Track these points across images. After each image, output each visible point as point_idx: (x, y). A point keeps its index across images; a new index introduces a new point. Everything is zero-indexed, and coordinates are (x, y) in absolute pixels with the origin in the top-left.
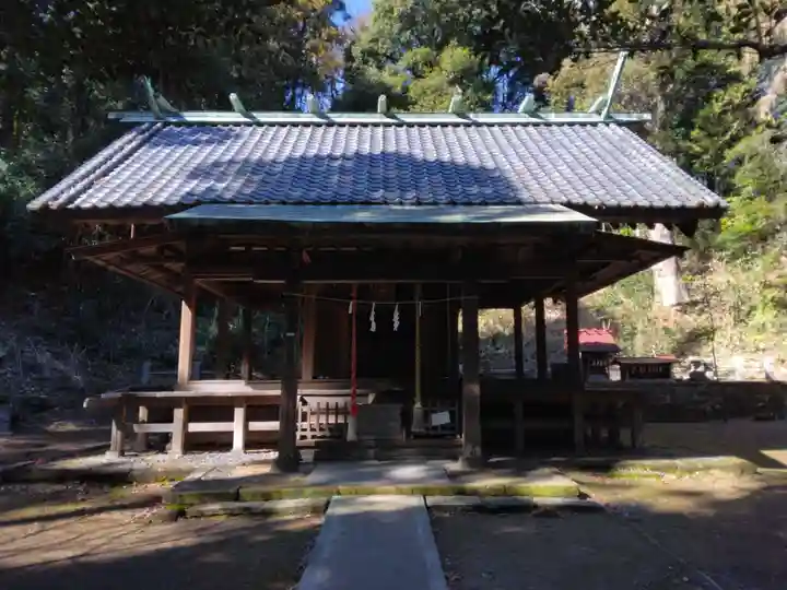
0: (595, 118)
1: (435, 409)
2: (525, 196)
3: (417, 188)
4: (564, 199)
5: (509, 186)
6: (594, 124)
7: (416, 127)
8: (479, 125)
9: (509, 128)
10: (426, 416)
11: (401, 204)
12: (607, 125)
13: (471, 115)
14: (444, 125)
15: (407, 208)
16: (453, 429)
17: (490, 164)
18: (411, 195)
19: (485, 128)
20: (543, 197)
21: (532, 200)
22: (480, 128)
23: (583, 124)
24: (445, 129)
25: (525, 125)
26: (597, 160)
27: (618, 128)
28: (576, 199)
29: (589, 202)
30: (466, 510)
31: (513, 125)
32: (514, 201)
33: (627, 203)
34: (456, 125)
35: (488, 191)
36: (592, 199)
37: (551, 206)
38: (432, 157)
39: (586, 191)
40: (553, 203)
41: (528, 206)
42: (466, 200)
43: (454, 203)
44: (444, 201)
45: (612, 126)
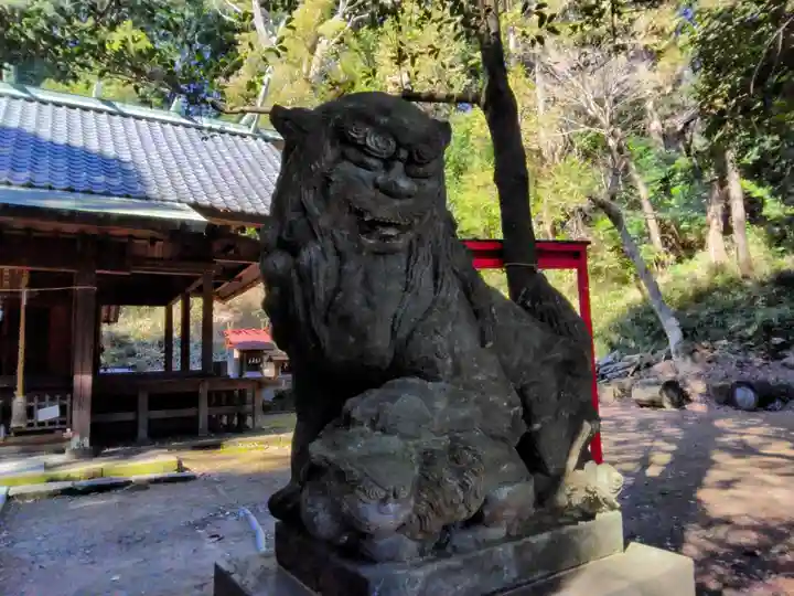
0: (245, 131)
1: (43, 403)
2: (153, 191)
3: (32, 169)
4: (192, 199)
5: (141, 180)
6: (243, 136)
7: (50, 105)
8: (125, 115)
9: (157, 123)
10: (30, 412)
11: (9, 184)
12: (255, 139)
13: (118, 105)
14: (86, 109)
15: (13, 188)
16: (62, 423)
17: (126, 157)
18: (24, 176)
19: (132, 120)
20: (171, 195)
21: (158, 196)
22: (126, 120)
23: (234, 134)
24: (86, 114)
25: (175, 124)
26: (235, 167)
27: (264, 143)
28: (205, 201)
29: (216, 206)
30: (53, 494)
31: (164, 122)
32: (142, 195)
33: (250, 210)
34: (100, 111)
35: (116, 182)
36: (219, 203)
37: (178, 204)
38: (61, 140)
39: (217, 196)
40: (180, 202)
41: (154, 202)
42: (87, 188)
43: (71, 190)
44: (63, 187)
45: (260, 140)
